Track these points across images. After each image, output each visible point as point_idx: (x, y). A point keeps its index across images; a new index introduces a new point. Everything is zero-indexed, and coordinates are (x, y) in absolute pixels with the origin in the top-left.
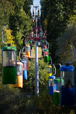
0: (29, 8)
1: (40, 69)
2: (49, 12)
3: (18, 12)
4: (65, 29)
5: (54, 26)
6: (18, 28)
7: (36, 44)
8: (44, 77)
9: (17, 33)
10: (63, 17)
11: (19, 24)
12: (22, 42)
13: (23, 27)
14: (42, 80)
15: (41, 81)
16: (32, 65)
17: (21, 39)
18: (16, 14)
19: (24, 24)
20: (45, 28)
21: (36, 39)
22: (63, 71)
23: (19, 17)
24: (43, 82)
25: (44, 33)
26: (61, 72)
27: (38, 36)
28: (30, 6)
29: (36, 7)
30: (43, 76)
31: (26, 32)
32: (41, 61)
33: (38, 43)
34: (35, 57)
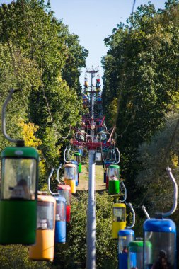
0: (77, 75)
1: (99, 217)
2: (121, 83)
3: (51, 84)
4: (159, 124)
5: (133, 117)
6: (49, 120)
7: (90, 156)
8: (109, 236)
9: (47, 131)
10: (155, 96)
11: (53, 111)
12: (58, 152)
13: (61, 117)
14: (102, 245)
15: (101, 247)
16: (81, 208)
17: (57, 144)
18: (45, 88)
19: (63, 110)
20: (113, 120)
21: (90, 146)
22: (149, 231)
23: (52, 94)
24: (105, 248)
25: (110, 132)
26: (146, 234)
27: (95, 138)
28: (79, 68)
29: (93, 72)
30: (106, 234)
31: (67, 130)
32: (101, 198)
33: (95, 155)
34: (87, 189)
